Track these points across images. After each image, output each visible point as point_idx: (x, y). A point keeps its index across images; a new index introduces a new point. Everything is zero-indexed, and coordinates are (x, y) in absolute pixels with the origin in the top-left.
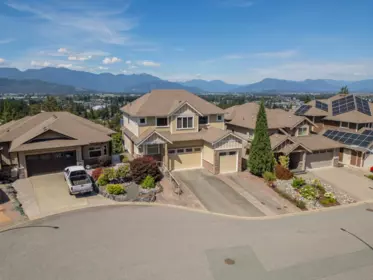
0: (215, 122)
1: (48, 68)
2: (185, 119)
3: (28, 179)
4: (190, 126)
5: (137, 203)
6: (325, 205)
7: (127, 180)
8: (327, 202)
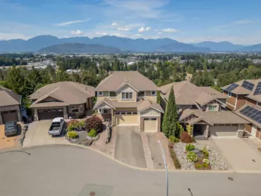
0: (150, 95)
1: (106, 36)
2: (127, 93)
3: (38, 122)
4: (131, 97)
5: (80, 145)
6: (197, 168)
7: (84, 129)
8: (201, 166)
